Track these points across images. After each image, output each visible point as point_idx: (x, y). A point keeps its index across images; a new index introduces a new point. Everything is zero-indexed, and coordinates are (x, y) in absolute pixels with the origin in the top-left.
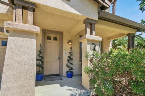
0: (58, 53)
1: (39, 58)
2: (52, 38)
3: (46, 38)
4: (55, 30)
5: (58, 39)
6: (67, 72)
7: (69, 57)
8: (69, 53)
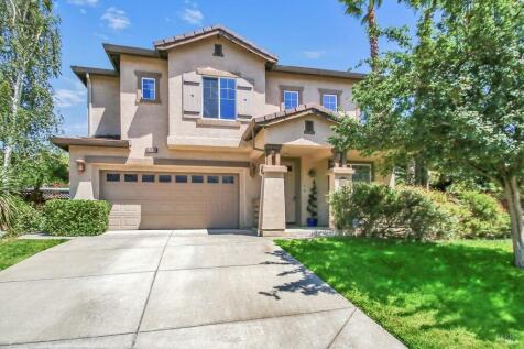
0: (294, 191)
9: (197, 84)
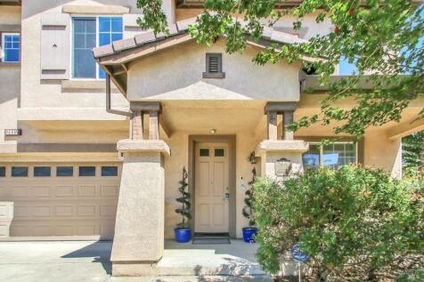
0: (227, 185)
1: (181, 196)
2: (212, 152)
3: (198, 152)
4: (218, 133)
5: (227, 152)
6: (244, 230)
7: (248, 193)
8: (250, 183)
9: (63, 27)
